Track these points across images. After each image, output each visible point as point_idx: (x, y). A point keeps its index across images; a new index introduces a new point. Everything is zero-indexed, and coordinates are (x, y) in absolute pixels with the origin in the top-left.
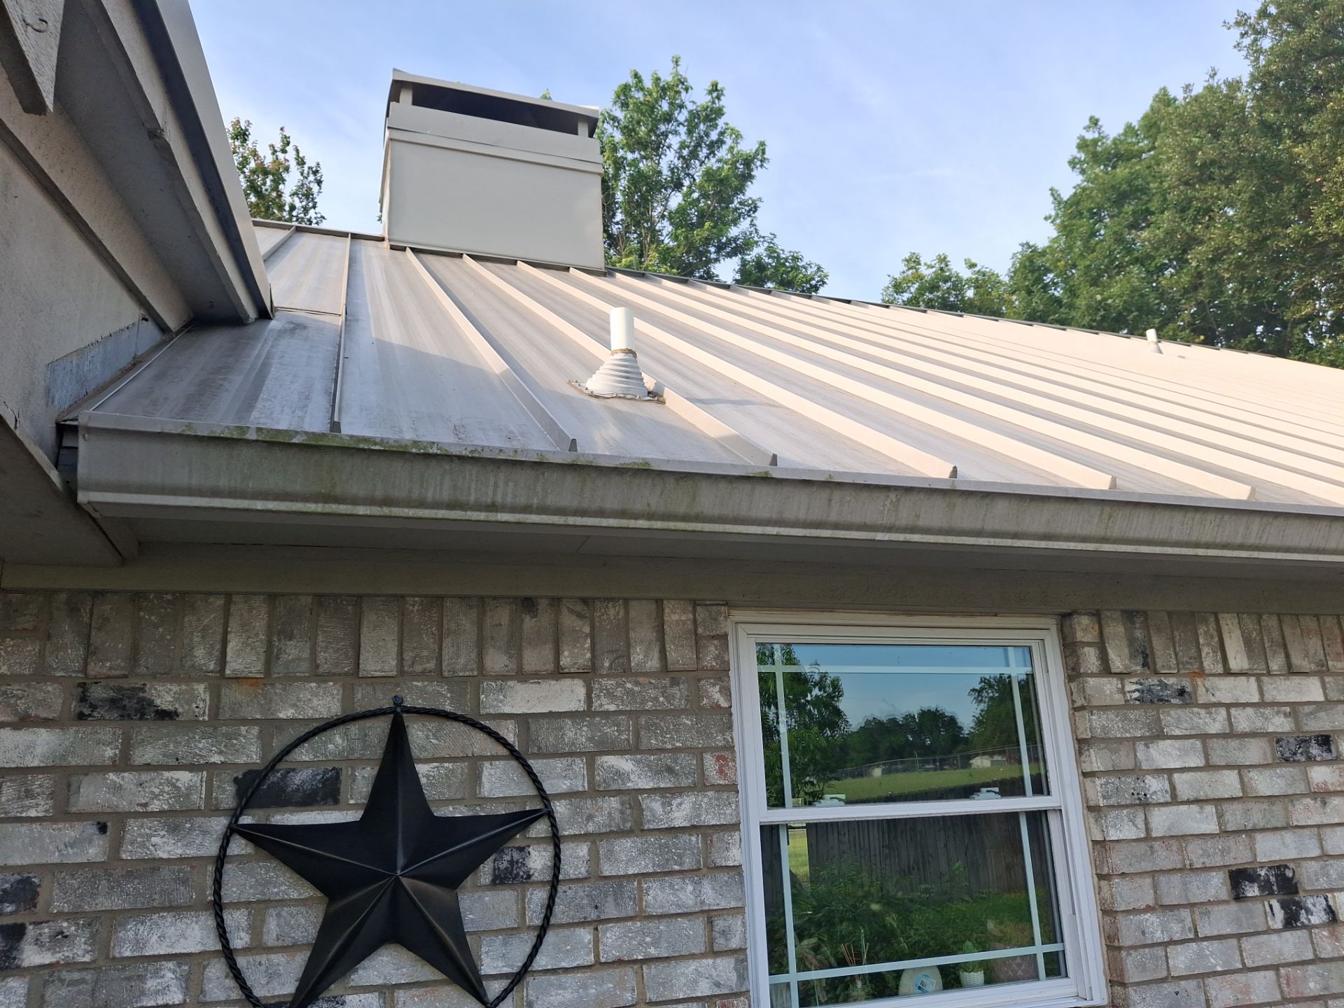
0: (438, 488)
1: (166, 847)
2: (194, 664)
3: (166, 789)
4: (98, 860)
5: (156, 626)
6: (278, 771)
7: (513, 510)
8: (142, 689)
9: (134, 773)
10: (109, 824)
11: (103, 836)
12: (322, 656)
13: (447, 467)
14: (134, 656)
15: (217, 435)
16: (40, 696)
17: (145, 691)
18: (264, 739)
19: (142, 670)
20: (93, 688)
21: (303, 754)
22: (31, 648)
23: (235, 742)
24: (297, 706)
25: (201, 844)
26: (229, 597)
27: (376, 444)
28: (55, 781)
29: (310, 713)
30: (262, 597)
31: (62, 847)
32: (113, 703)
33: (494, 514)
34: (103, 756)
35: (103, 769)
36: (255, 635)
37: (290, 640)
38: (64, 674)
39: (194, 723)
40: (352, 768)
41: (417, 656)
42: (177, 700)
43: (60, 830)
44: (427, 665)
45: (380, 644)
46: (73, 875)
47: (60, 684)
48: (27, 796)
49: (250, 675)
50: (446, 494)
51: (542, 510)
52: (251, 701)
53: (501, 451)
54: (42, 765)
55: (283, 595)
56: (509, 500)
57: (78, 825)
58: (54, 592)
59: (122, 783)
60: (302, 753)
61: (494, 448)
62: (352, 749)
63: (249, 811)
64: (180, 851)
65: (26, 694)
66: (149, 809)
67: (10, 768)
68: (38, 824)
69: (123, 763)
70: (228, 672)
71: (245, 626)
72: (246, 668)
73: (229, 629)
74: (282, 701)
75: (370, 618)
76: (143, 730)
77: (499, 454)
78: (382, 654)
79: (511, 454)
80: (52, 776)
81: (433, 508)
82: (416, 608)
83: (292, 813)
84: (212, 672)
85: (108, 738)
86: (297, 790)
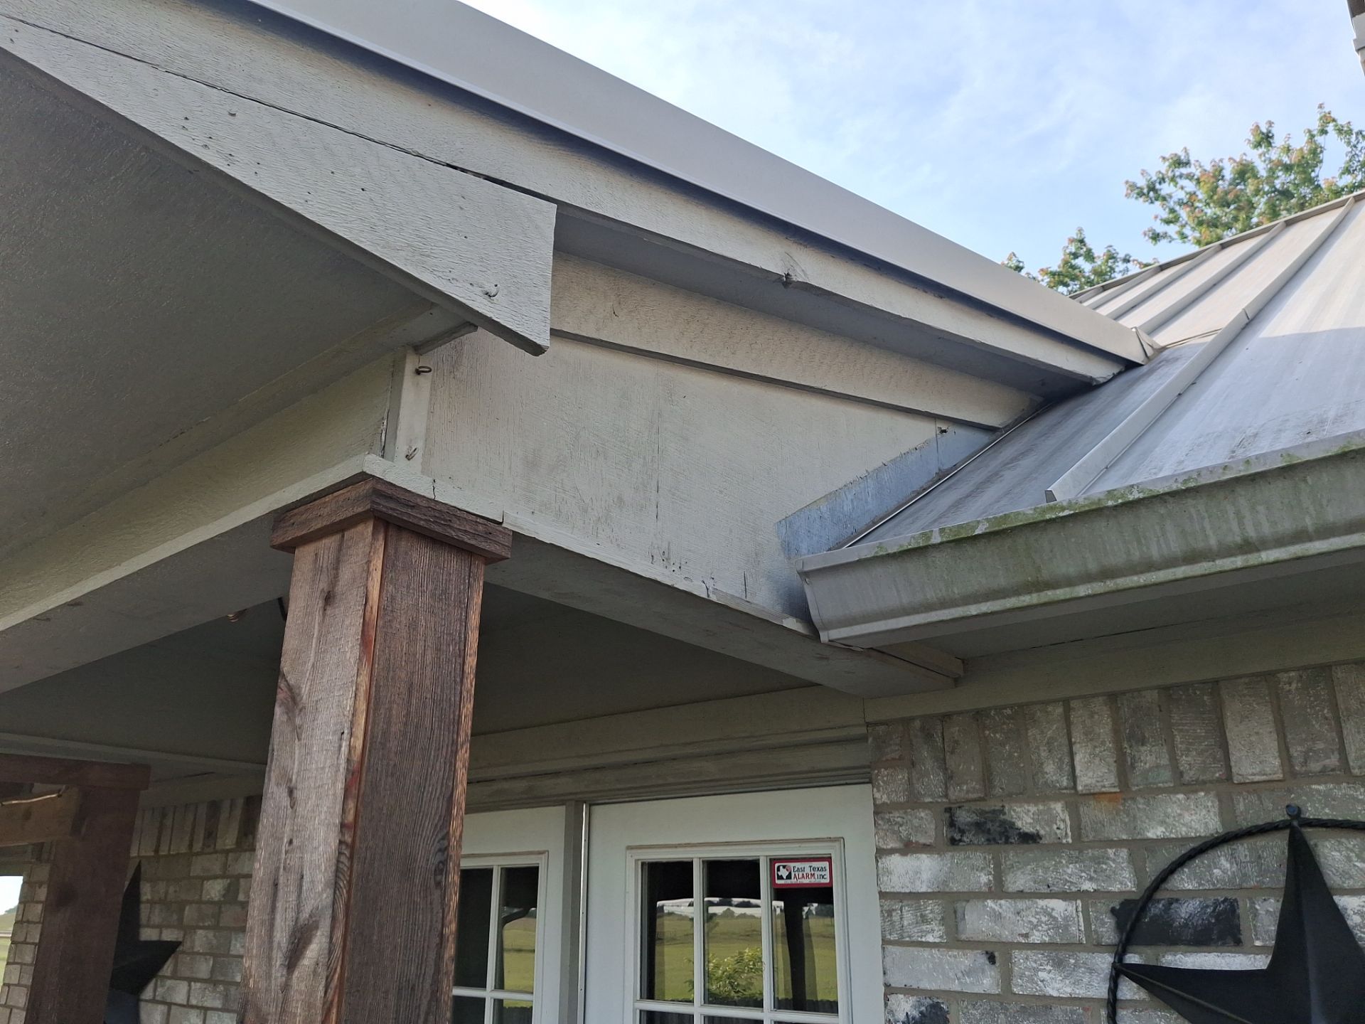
0: (1162, 541)
1: (1055, 984)
2: (1046, 782)
3: (1044, 919)
4: (993, 992)
5: (1003, 744)
6: (1159, 901)
7: (1280, 542)
8: (1002, 812)
9: (1010, 901)
10: (996, 954)
11: (993, 966)
12: (1184, 761)
13: (1162, 511)
14: (987, 779)
15: (905, 548)
16: (916, 822)
17: (1005, 814)
18: (1136, 864)
19: (998, 791)
20: (958, 812)
21: (1184, 881)
22: (902, 776)
23: (1104, 866)
24: (1165, 822)
25: (1089, 983)
26: (1066, 702)
27: (1063, 509)
28: (943, 907)
29: (1183, 831)
30: (1101, 699)
31: (960, 975)
32: (979, 827)
33: (1256, 555)
34: (979, 882)
35: (981, 896)
36: (1102, 744)
37: (1143, 745)
38: (931, 800)
39: (1058, 847)
40: (1250, 899)
41: (1310, 750)
42: (1037, 821)
43: (955, 957)
44: (1327, 762)
45: (1253, 739)
46: (974, 1005)
47: (930, 809)
48: (923, 922)
49: (1104, 790)
50: (1175, 545)
51: (1326, 531)
52: (1114, 819)
53: (1225, 468)
54: (930, 890)
55: (1124, 693)
56: (1266, 530)
57: (970, 953)
58: (912, 719)
59: (1000, 911)
60: (1183, 879)
61: (1214, 467)
62: (1245, 875)
63: (1134, 948)
64: (1069, 990)
65: (905, 821)
66: (1031, 940)
67: (905, 893)
68: (936, 950)
69: (998, 890)
70: (1080, 788)
71: (1089, 735)
72: (1098, 782)
73: (1073, 740)
74: (1147, 818)
75: (1233, 708)
76: (1011, 855)
77: (1224, 474)
78: (1257, 752)
79: (1242, 468)
80: (940, 902)
81: (1167, 567)
82: (1294, 686)
83: (1184, 953)
84: (1066, 788)
85: (980, 863)
86: (1186, 925)
